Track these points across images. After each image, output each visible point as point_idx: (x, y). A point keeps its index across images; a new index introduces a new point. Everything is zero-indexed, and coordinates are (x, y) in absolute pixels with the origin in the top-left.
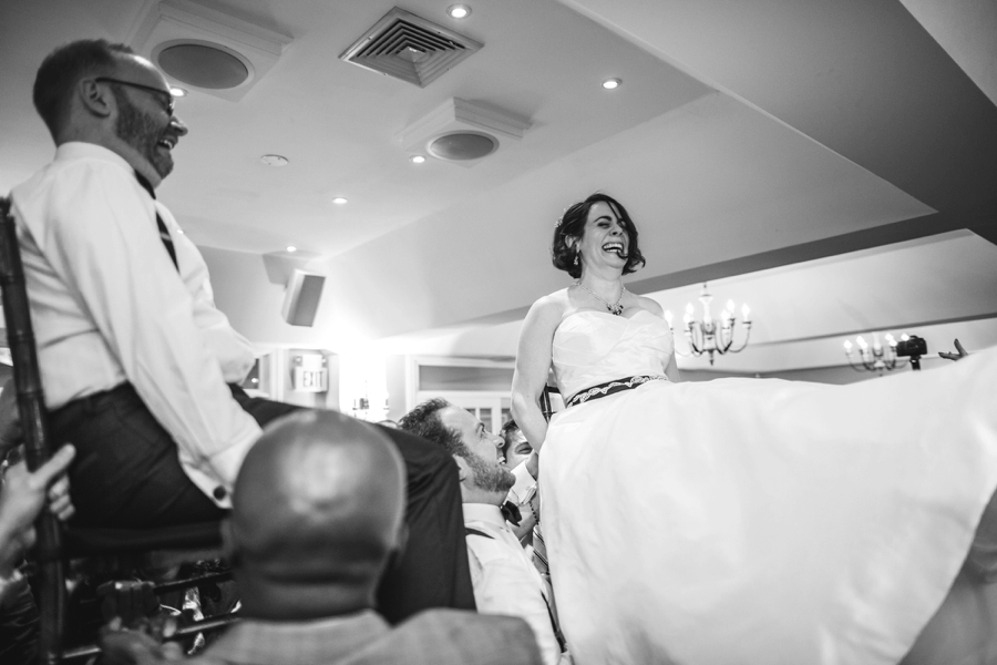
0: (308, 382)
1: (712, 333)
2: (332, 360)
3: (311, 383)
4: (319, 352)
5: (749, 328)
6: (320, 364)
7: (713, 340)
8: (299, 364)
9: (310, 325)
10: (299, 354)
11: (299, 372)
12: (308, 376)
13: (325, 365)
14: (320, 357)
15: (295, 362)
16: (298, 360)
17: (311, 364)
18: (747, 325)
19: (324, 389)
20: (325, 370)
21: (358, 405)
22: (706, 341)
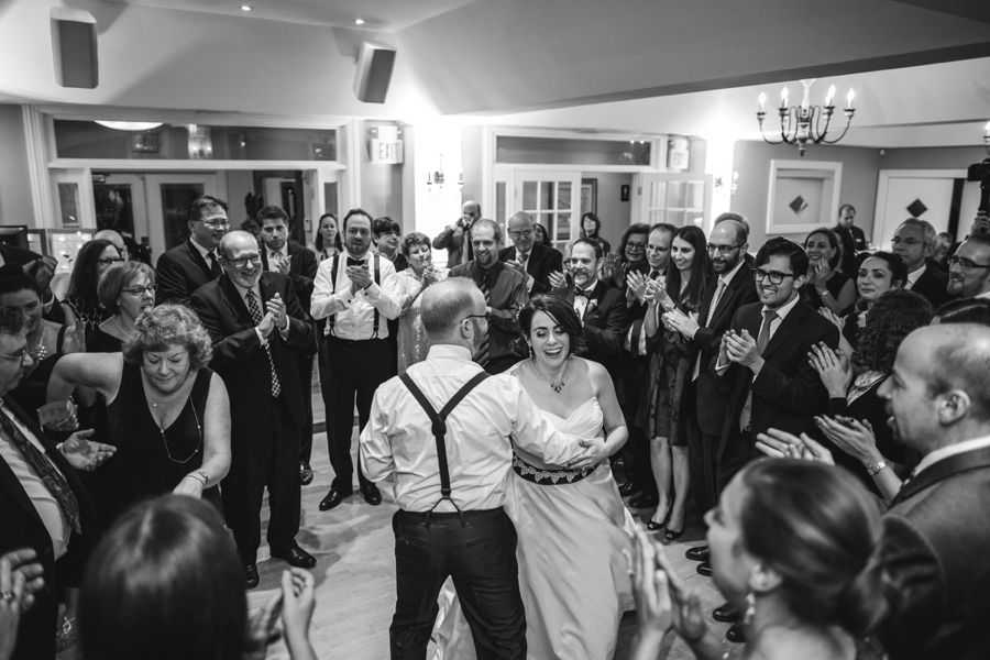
0: (384, 155)
1: (807, 120)
2: (408, 132)
3: (387, 155)
4: (394, 123)
5: (851, 116)
6: (395, 135)
7: (807, 129)
8: (375, 136)
9: (382, 101)
10: (374, 126)
11: (375, 143)
12: (383, 148)
13: (400, 137)
14: (396, 128)
15: (370, 136)
16: (374, 131)
17: (387, 135)
18: (849, 113)
19: (401, 161)
20: (400, 141)
21: (432, 180)
22: (800, 128)
